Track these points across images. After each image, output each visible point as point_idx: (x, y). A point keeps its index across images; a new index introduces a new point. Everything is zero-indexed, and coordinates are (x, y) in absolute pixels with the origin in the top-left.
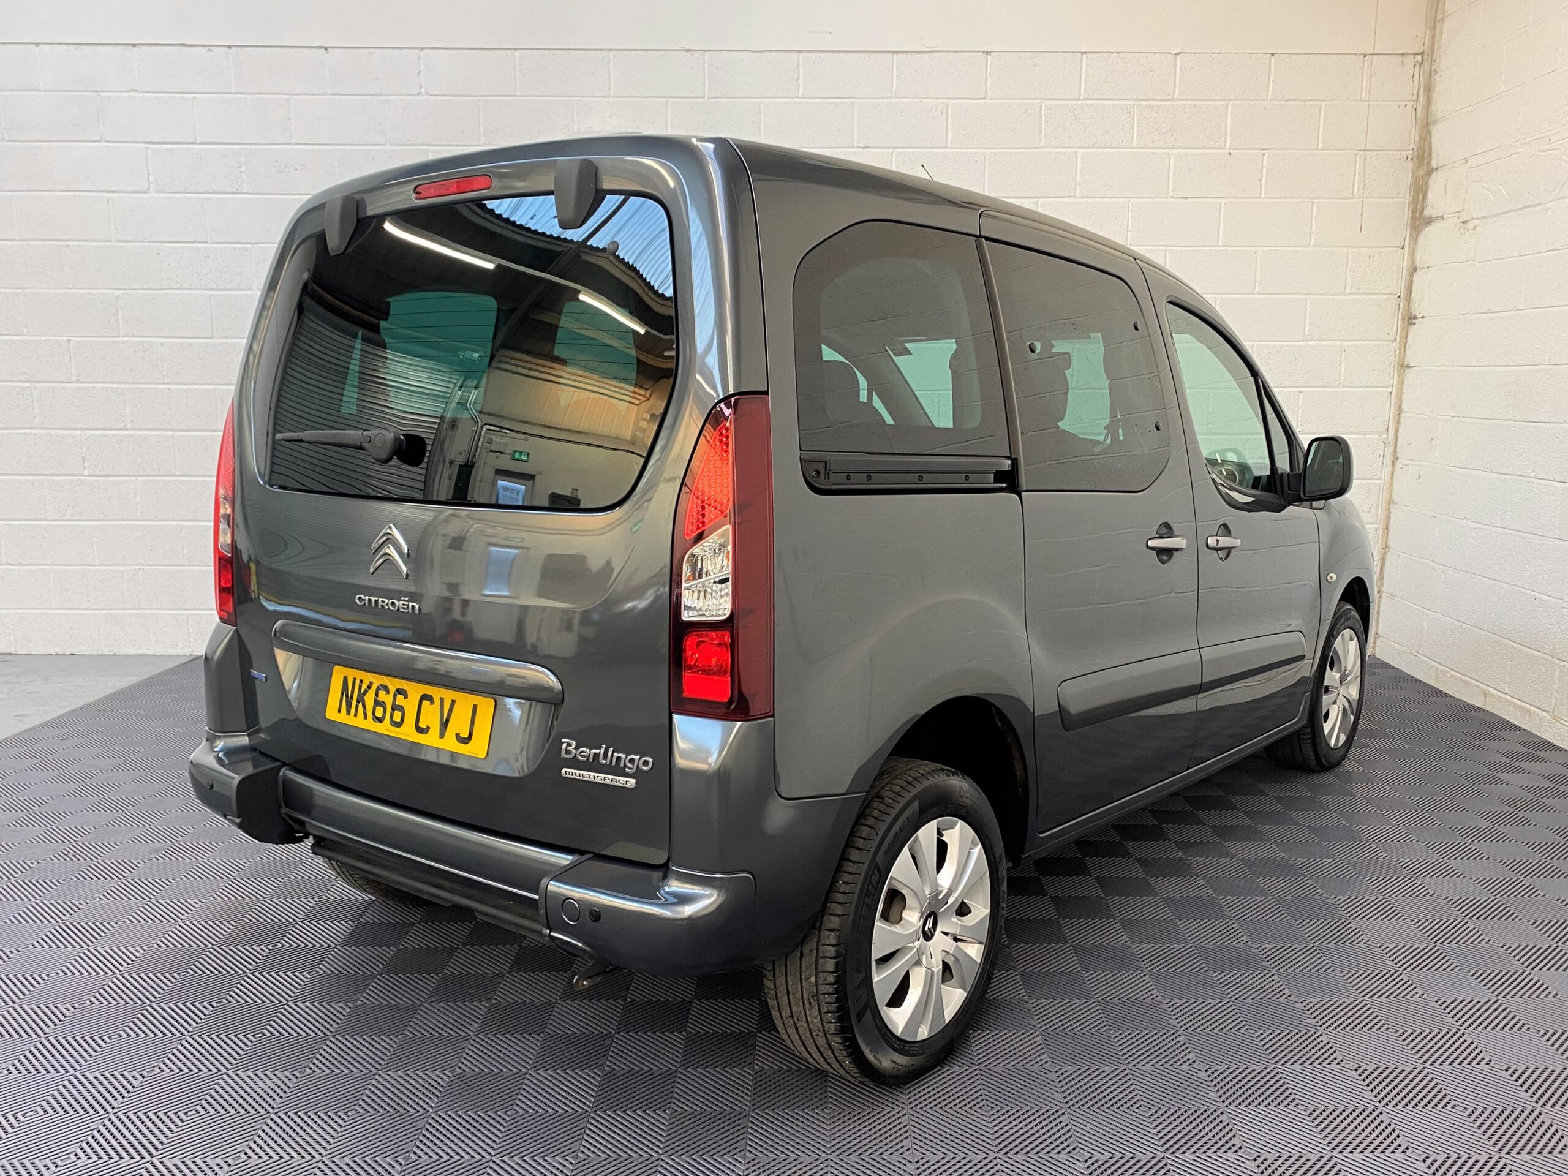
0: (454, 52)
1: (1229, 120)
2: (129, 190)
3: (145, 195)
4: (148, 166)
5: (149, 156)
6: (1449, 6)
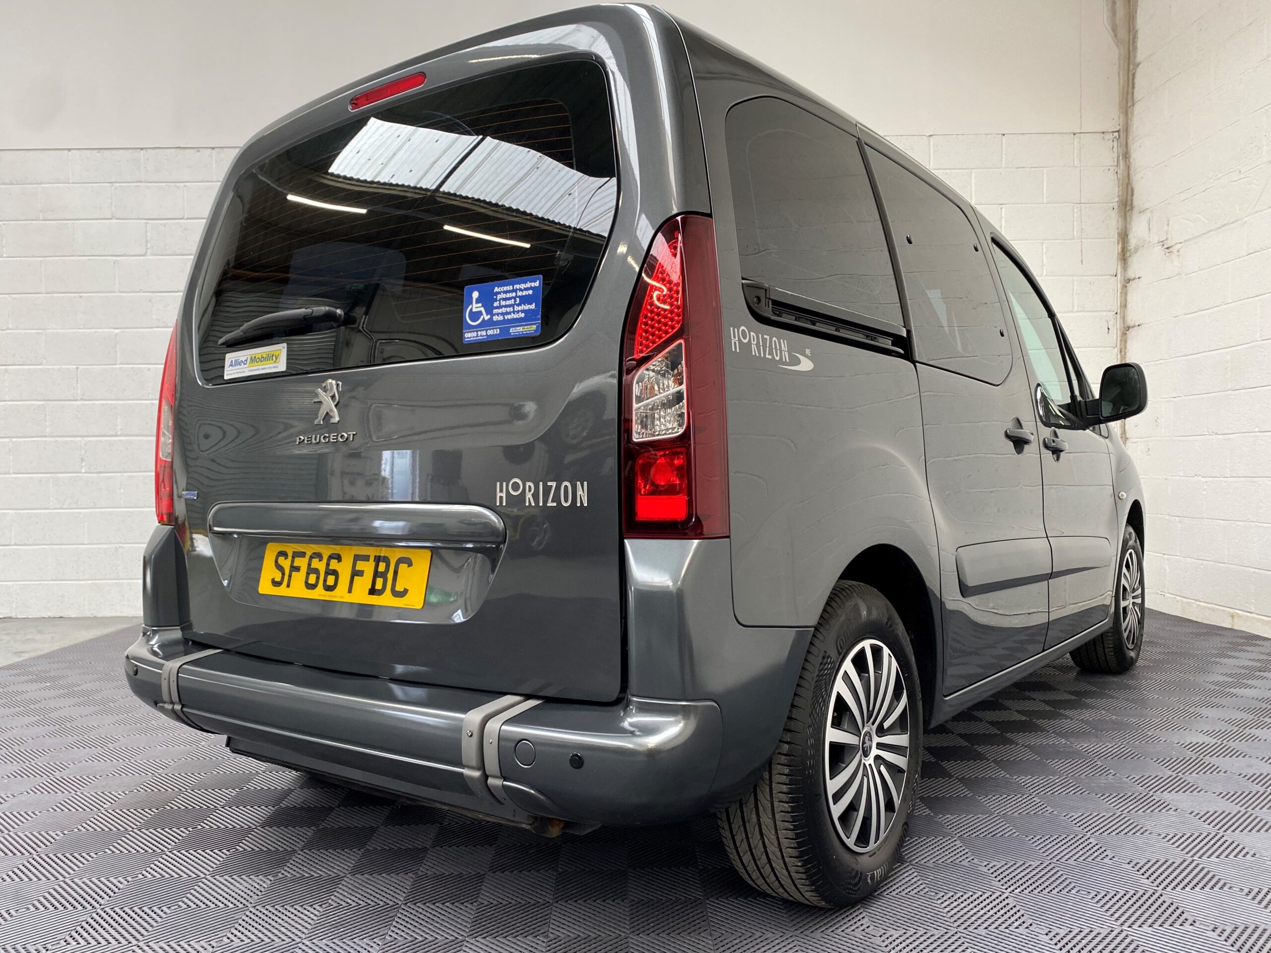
5: (148, 228)
6: (1138, 95)
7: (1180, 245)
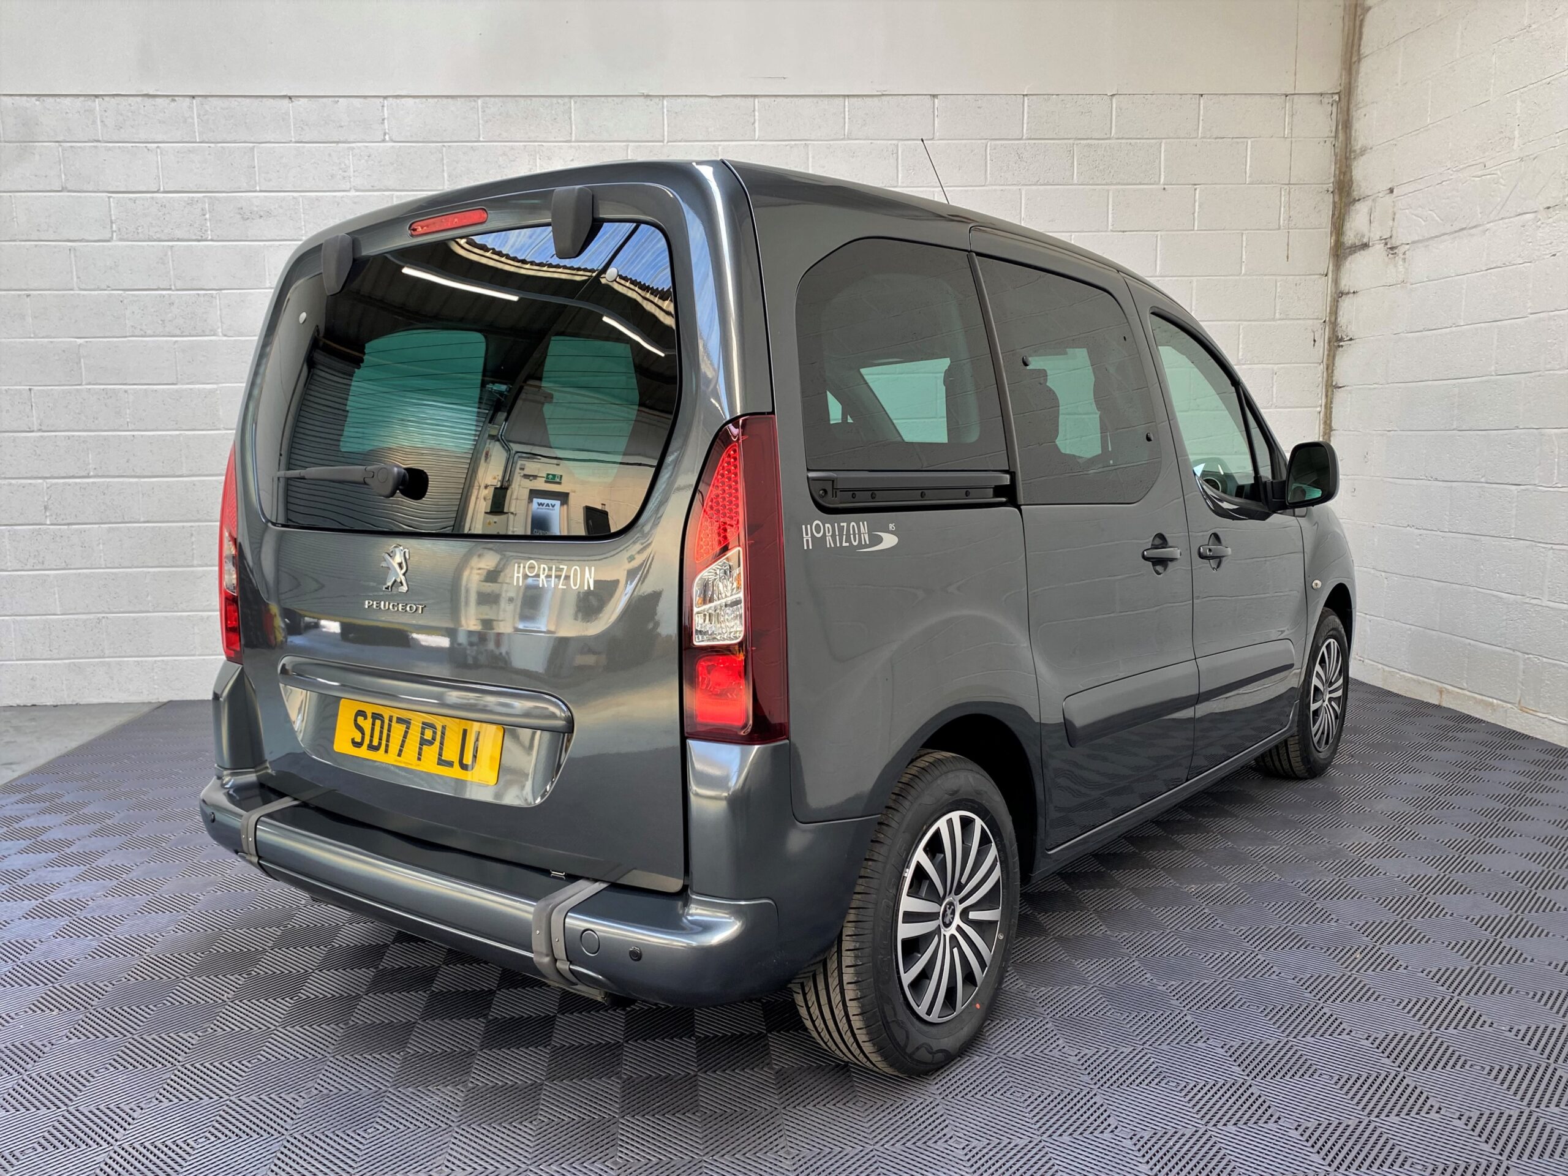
0: (417, 100)
1: (1162, 159)
2: (91, 238)
3: (109, 243)
4: (110, 215)
5: (112, 204)
6: (1364, 50)
7: (1408, 246)
